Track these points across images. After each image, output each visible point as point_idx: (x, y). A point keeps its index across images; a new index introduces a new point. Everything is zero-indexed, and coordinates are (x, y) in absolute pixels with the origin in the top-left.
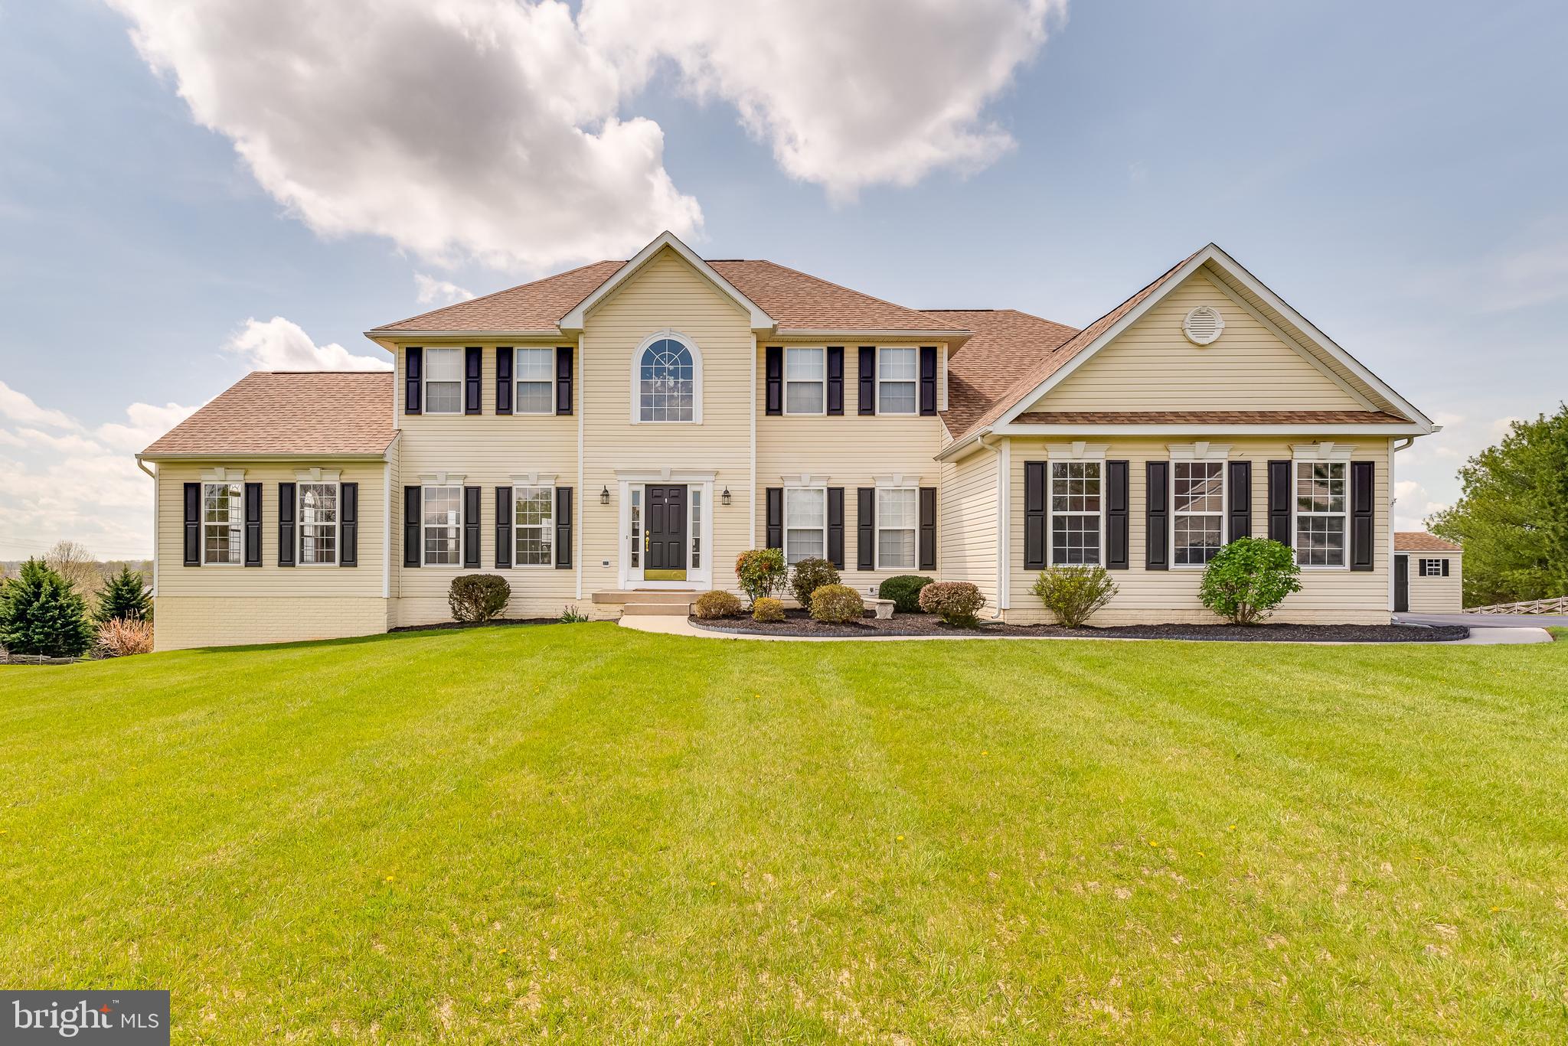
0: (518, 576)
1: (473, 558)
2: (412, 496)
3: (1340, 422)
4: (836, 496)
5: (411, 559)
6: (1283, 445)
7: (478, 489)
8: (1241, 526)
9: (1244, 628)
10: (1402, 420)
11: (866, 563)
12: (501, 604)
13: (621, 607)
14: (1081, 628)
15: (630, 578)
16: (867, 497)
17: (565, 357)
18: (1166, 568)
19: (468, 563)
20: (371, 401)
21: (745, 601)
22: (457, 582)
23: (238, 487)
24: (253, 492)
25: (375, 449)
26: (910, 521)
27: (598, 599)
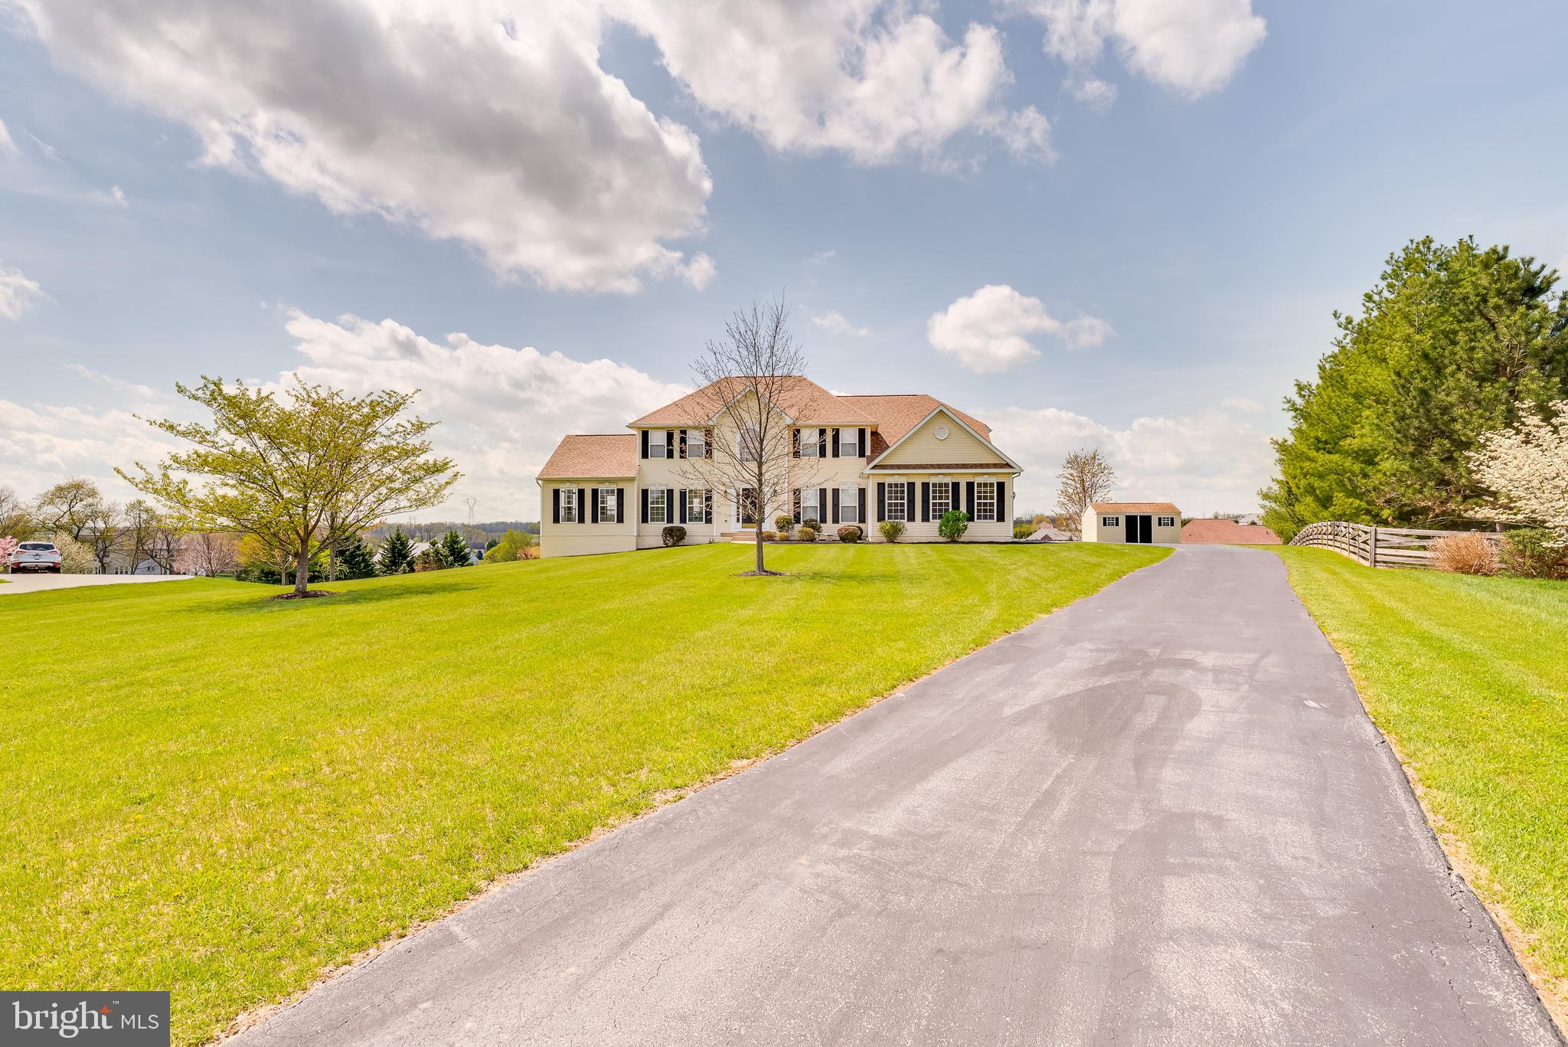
0: (688, 526)
1: (670, 520)
2: (645, 493)
3: (989, 468)
4: (823, 492)
5: (645, 520)
6: (971, 476)
7: (672, 490)
8: (956, 506)
9: (954, 542)
10: (1011, 467)
11: (836, 520)
12: (683, 538)
13: (731, 538)
14: (893, 542)
15: (736, 527)
16: (836, 492)
17: (709, 432)
18: (929, 521)
19: (668, 522)
20: (624, 451)
21: (778, 534)
22: (665, 529)
23: (575, 490)
24: (581, 492)
25: (632, 475)
26: (855, 502)
27: (723, 535)
